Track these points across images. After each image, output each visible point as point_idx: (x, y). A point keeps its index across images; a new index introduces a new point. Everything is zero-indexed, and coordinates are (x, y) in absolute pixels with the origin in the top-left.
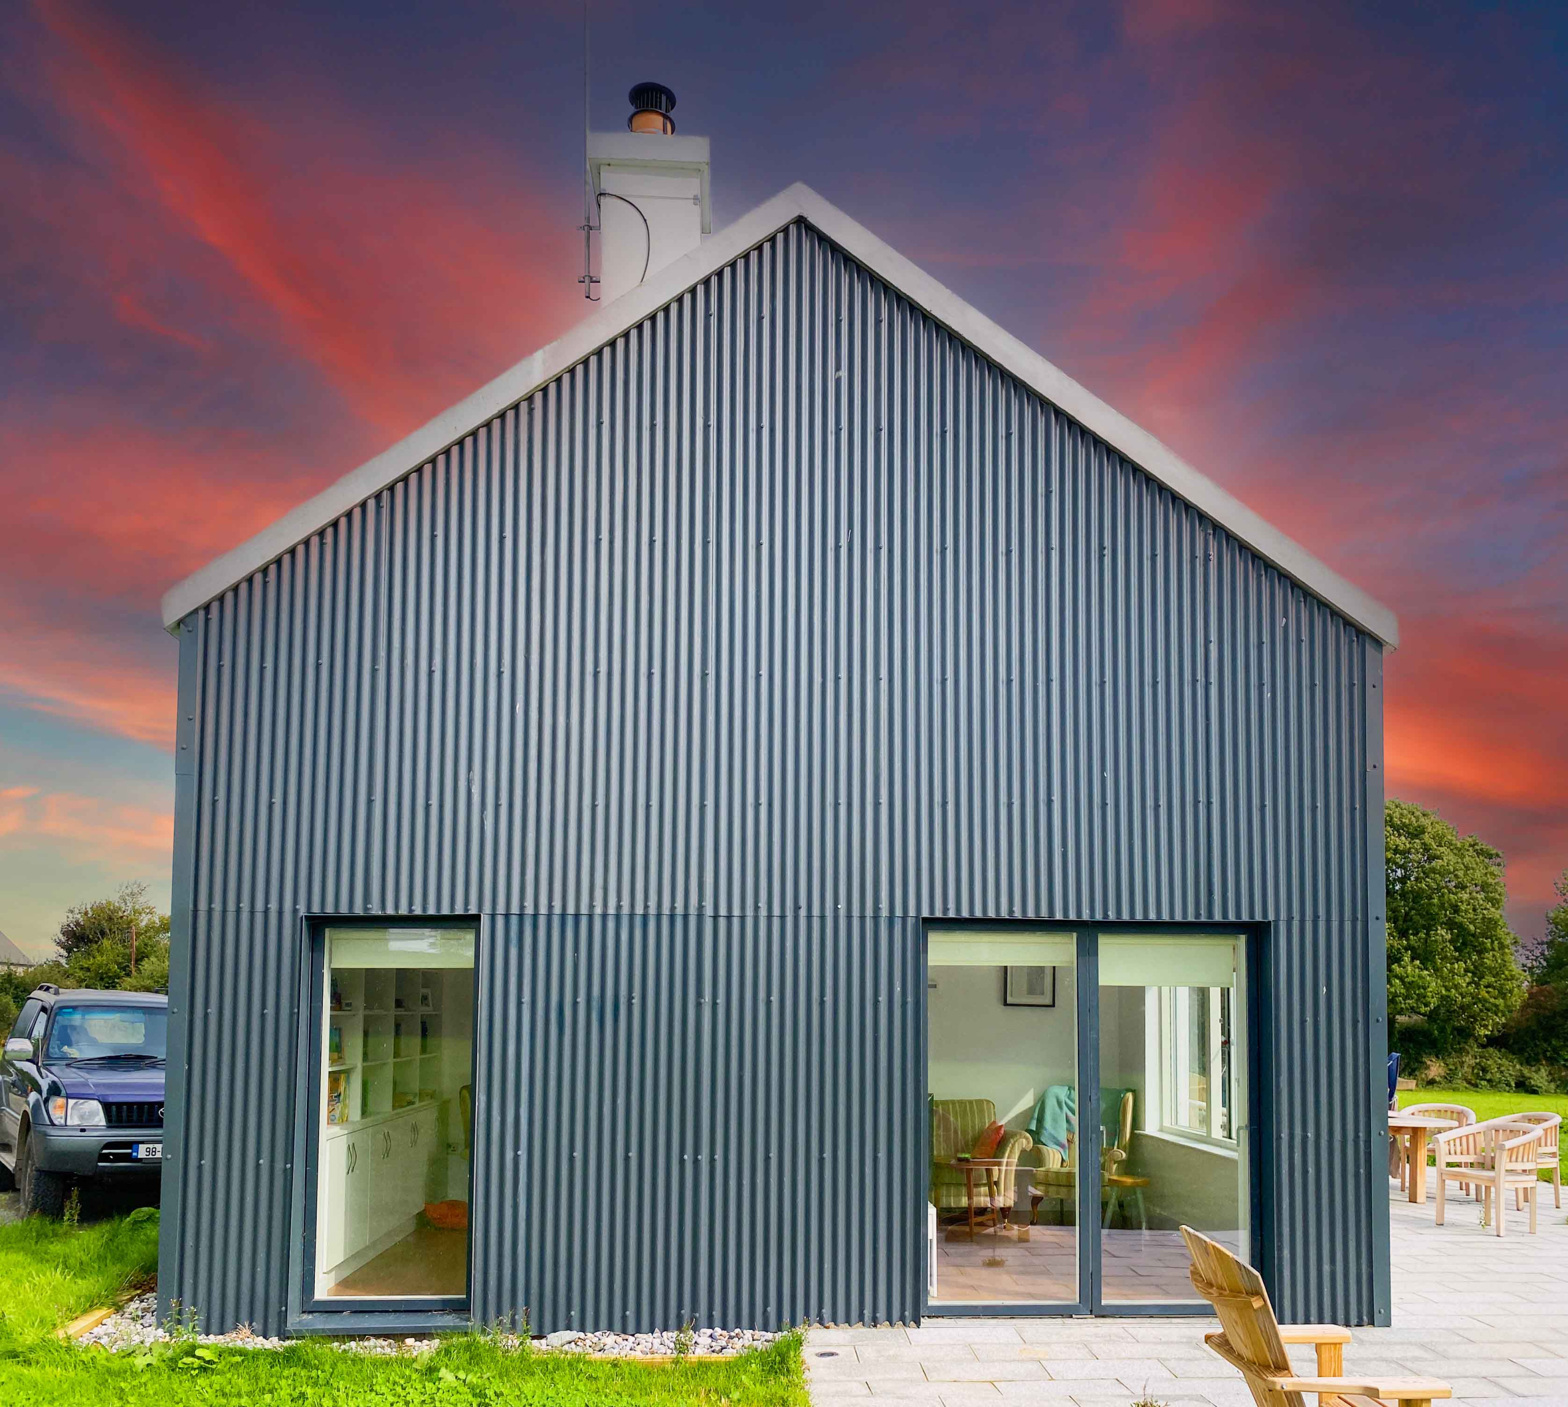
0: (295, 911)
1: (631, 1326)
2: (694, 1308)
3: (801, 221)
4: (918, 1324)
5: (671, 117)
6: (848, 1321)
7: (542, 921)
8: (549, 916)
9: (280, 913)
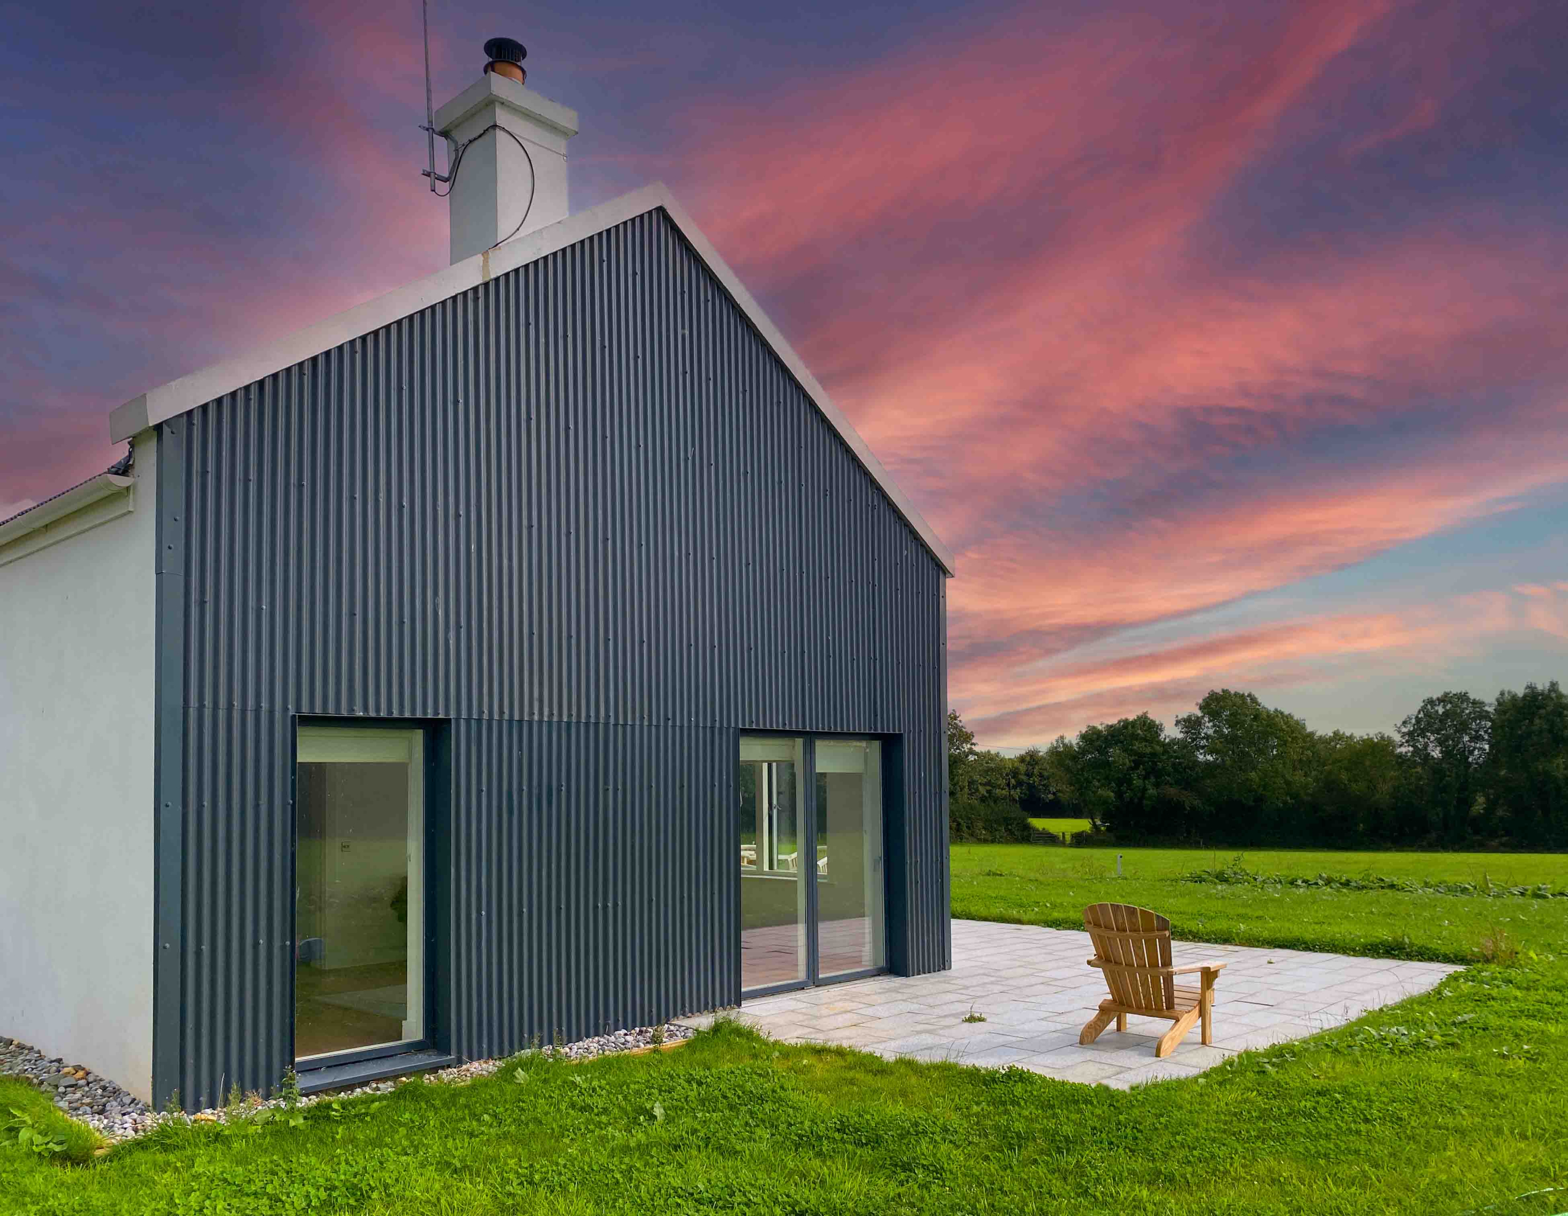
0: (285, 709)
1: (565, 1038)
2: (606, 1017)
3: (661, 210)
4: (739, 1005)
5: (523, 66)
6: (699, 1011)
7: (495, 724)
8: (500, 722)
9: (271, 712)
